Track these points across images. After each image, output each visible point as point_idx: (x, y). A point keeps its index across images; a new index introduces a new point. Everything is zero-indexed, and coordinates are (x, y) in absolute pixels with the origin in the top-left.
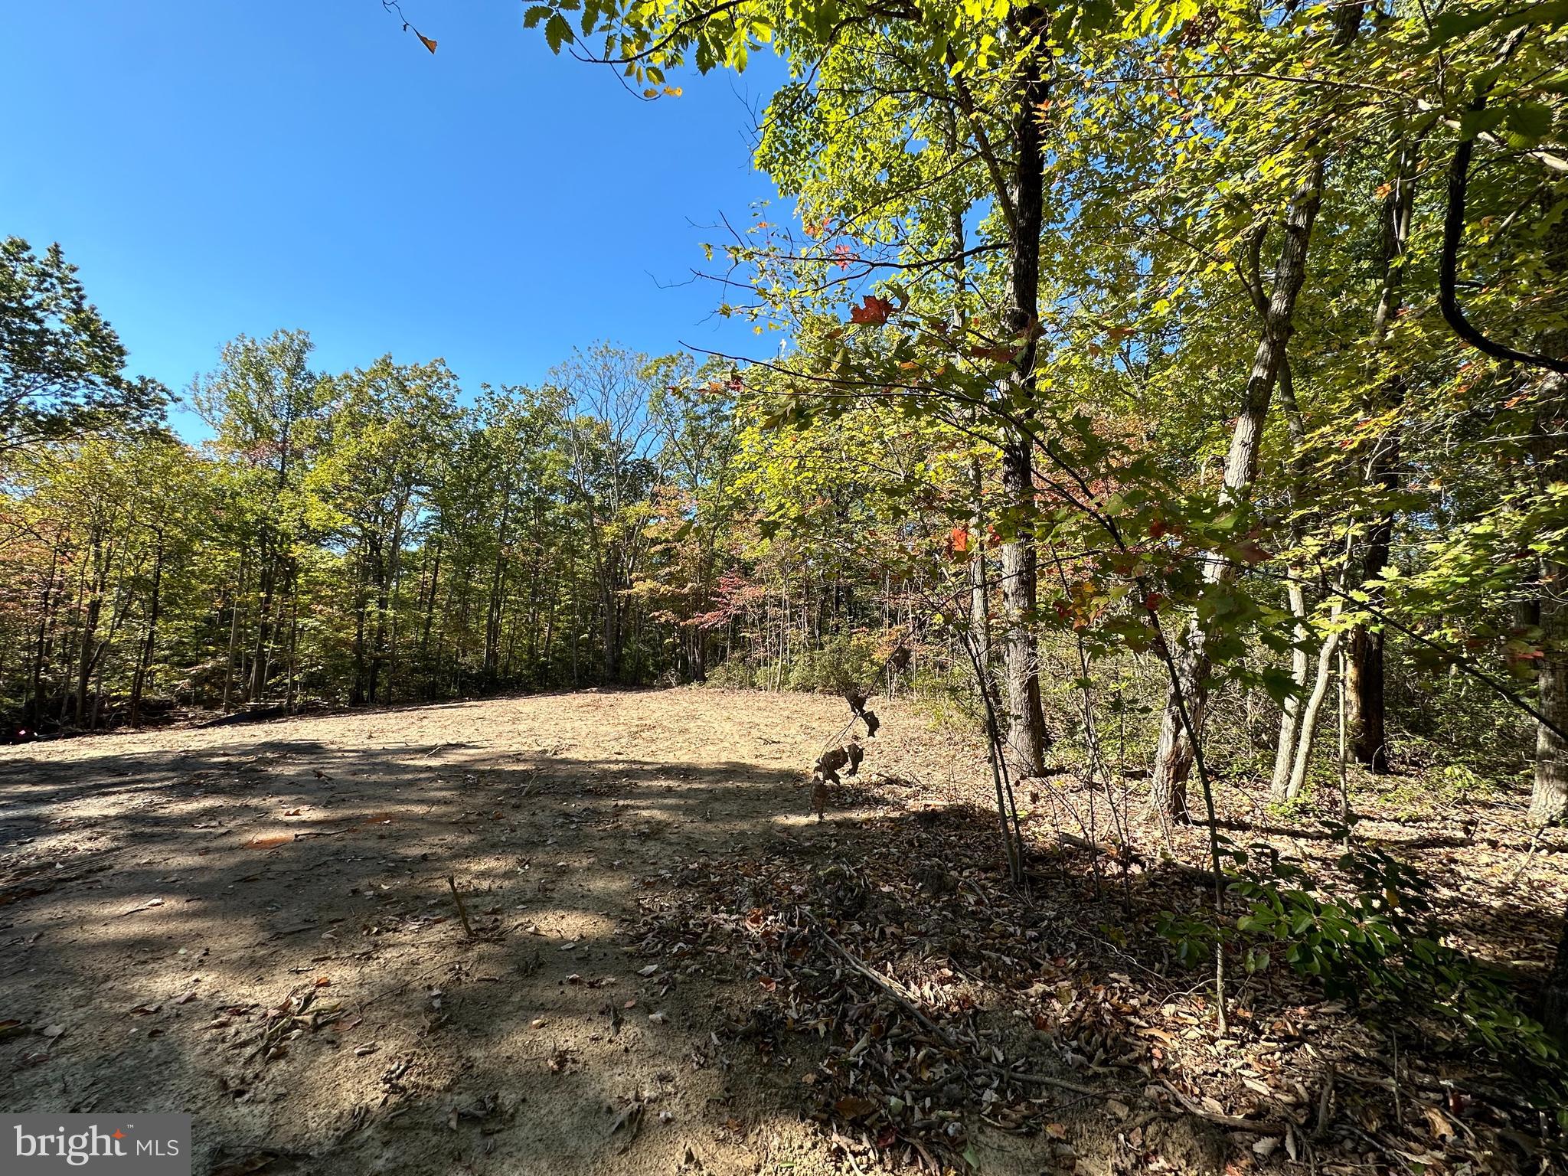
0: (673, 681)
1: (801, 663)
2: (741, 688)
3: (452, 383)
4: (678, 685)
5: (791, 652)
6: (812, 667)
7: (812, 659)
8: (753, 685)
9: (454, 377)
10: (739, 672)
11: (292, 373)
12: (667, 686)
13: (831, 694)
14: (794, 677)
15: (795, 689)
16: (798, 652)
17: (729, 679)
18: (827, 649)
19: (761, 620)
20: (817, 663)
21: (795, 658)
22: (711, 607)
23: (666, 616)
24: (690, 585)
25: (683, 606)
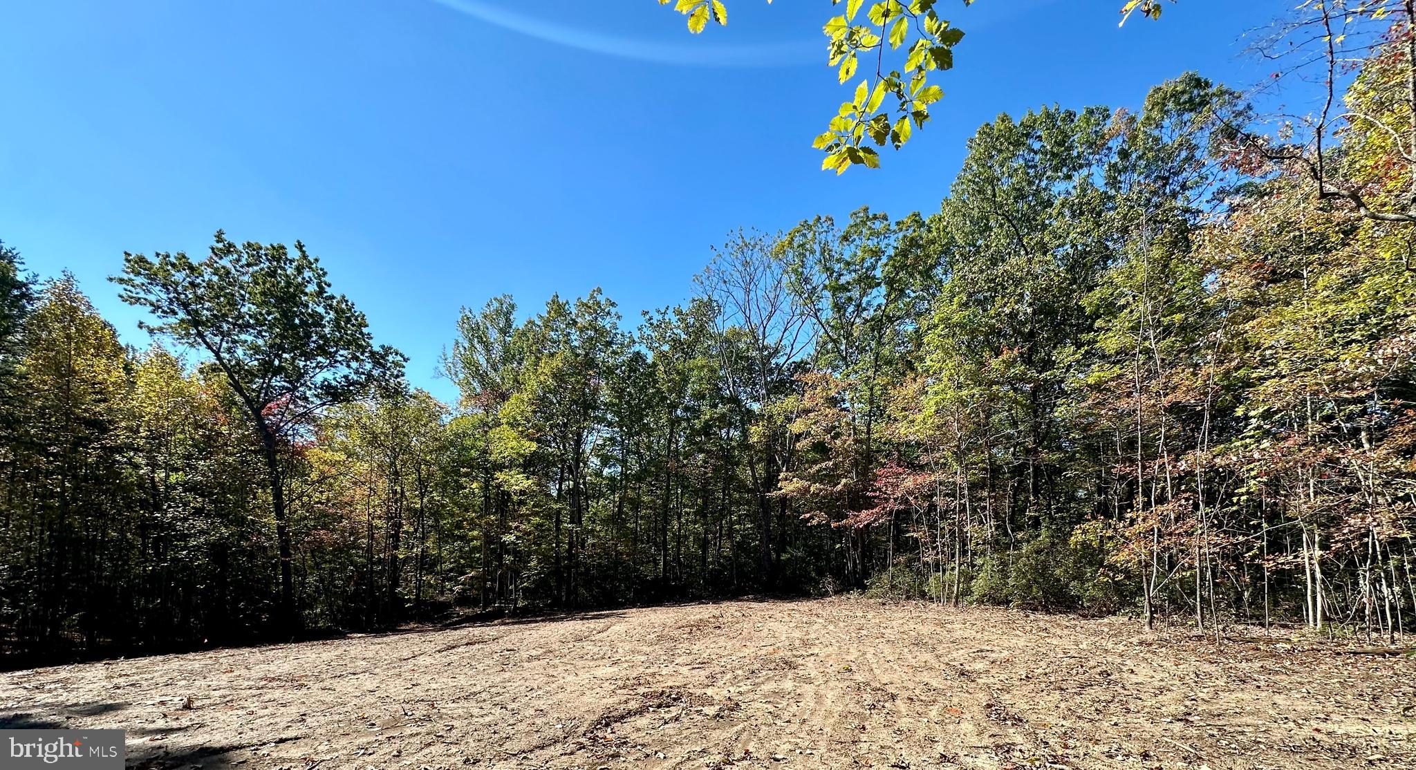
0: (830, 589)
1: (988, 567)
2: (908, 598)
3: (613, 310)
4: (836, 593)
5: (974, 554)
6: (1004, 574)
7: (1004, 564)
8: (923, 595)
9: (613, 304)
10: (906, 579)
11: (504, 332)
12: (824, 595)
13: (1035, 610)
14: (979, 585)
15: (980, 602)
16: (983, 553)
17: (893, 587)
18: (1025, 548)
19: (928, 513)
20: (1012, 568)
21: (979, 561)
22: (869, 504)
23: (819, 518)
24: (844, 481)
25: (836, 506)
